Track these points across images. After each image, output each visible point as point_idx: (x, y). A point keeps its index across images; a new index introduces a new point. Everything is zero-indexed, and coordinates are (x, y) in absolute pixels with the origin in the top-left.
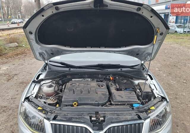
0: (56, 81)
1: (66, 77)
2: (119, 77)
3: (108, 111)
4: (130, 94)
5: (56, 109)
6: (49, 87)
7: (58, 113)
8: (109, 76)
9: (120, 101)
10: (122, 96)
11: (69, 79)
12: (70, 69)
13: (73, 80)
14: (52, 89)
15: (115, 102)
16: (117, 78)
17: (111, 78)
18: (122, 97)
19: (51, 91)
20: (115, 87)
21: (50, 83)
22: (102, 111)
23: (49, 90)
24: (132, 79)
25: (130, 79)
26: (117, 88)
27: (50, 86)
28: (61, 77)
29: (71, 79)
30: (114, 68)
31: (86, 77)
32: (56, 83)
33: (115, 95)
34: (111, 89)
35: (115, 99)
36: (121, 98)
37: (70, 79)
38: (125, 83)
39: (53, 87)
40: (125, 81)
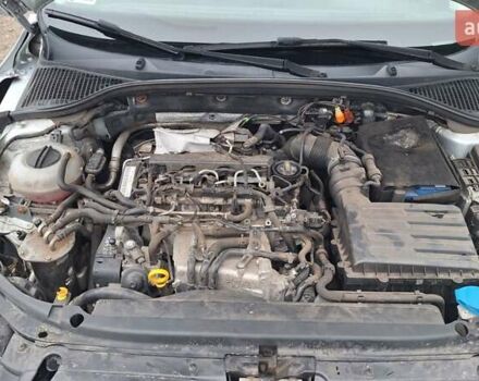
0: (76, 127)
1: (126, 104)
2: (376, 111)
3: (327, 344)
4: (436, 220)
5: (51, 319)
6: (36, 167)
7: (60, 345)
8: (328, 103)
9: (386, 265)
10: (399, 234)
11: (139, 111)
12: (141, 65)
13: (158, 116)
14: (50, 173)
15: (361, 268)
16: (368, 113)
17: (339, 112)
18: (399, 243)
19: (46, 184)
20: (358, 176)
21: (46, 141)
22: (295, 343)
23: (37, 183)
24: (444, 123)
25: (431, 124)
26: (371, 186)
27: (43, 159)
28: (96, 106)
29: (150, 115)
30: (353, 63)
31: (220, 106)
32: (75, 139)
33: (364, 231)
34: (340, 184)
35: (363, 255)
36: (393, 248)
37: (145, 112)
38: (411, 151)
39: (57, 166)
40: (409, 139)
